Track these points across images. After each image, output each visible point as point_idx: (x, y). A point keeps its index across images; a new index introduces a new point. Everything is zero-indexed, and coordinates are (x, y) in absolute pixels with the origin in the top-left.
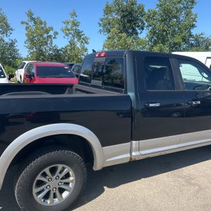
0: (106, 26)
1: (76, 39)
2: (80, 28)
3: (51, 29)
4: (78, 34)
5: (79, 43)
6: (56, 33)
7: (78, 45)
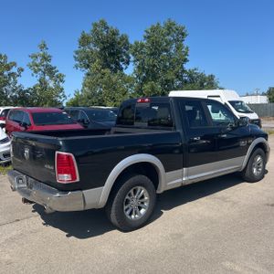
0: (84, 61)
1: (47, 78)
3: (15, 64)
4: (50, 71)
5: (53, 82)
6: (21, 70)
7: (51, 84)
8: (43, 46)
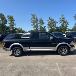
1: (64, 23)
2: (65, 20)
3: (56, 21)
6: (57, 22)
8: (63, 16)
